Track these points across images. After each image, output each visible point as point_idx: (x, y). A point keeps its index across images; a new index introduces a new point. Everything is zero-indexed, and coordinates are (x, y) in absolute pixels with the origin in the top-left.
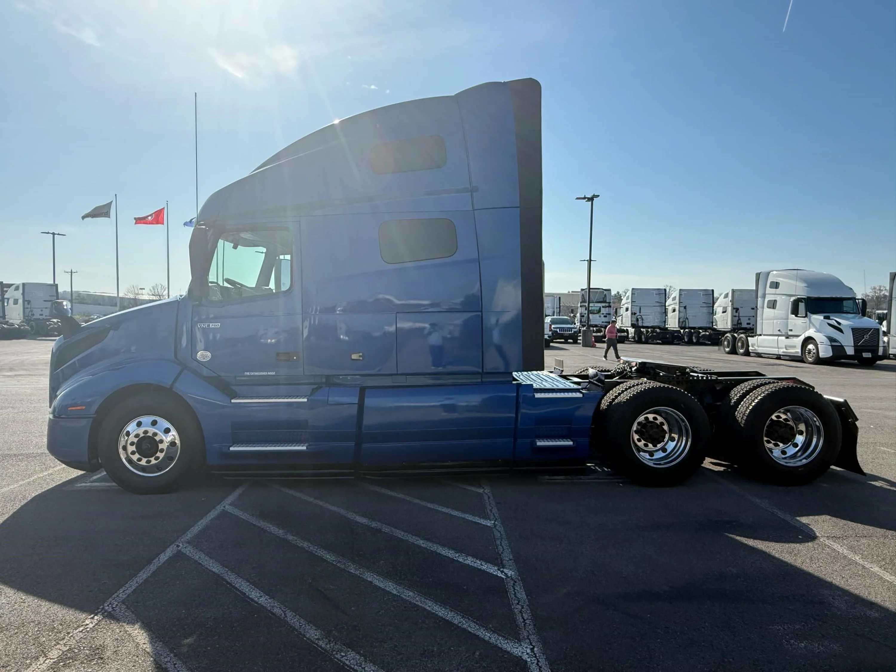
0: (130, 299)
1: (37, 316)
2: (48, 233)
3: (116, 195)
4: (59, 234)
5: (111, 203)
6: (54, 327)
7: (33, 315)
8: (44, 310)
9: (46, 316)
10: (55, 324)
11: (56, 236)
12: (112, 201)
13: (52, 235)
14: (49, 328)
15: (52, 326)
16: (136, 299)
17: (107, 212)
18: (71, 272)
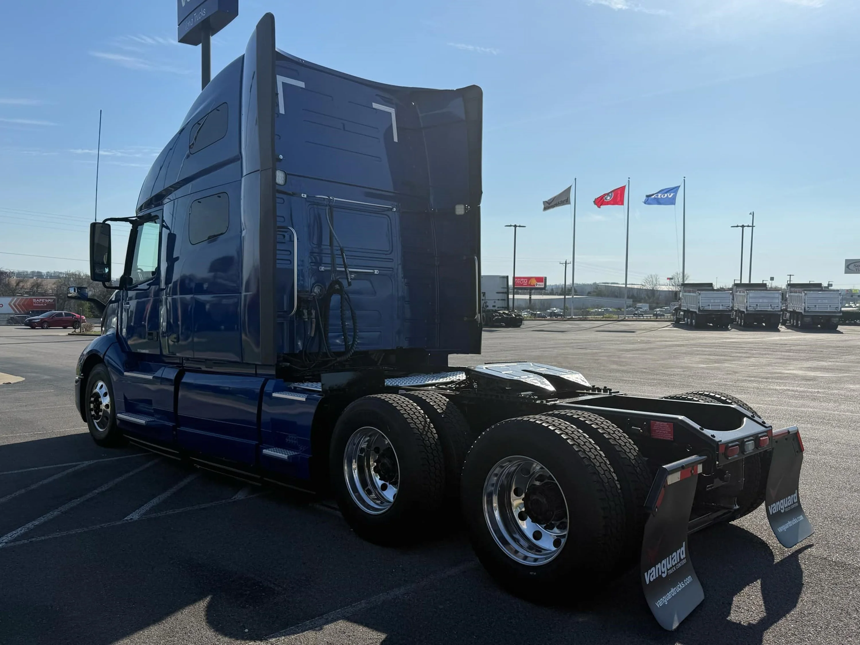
0: (647, 290)
1: (490, 308)
2: (511, 226)
3: (575, 179)
4: (520, 226)
5: (569, 188)
6: (498, 318)
7: (487, 306)
8: (497, 301)
9: (498, 307)
10: (500, 316)
11: (517, 228)
12: (571, 186)
13: (514, 228)
14: (494, 319)
15: (496, 317)
16: (655, 290)
17: (567, 199)
18: (566, 263)
